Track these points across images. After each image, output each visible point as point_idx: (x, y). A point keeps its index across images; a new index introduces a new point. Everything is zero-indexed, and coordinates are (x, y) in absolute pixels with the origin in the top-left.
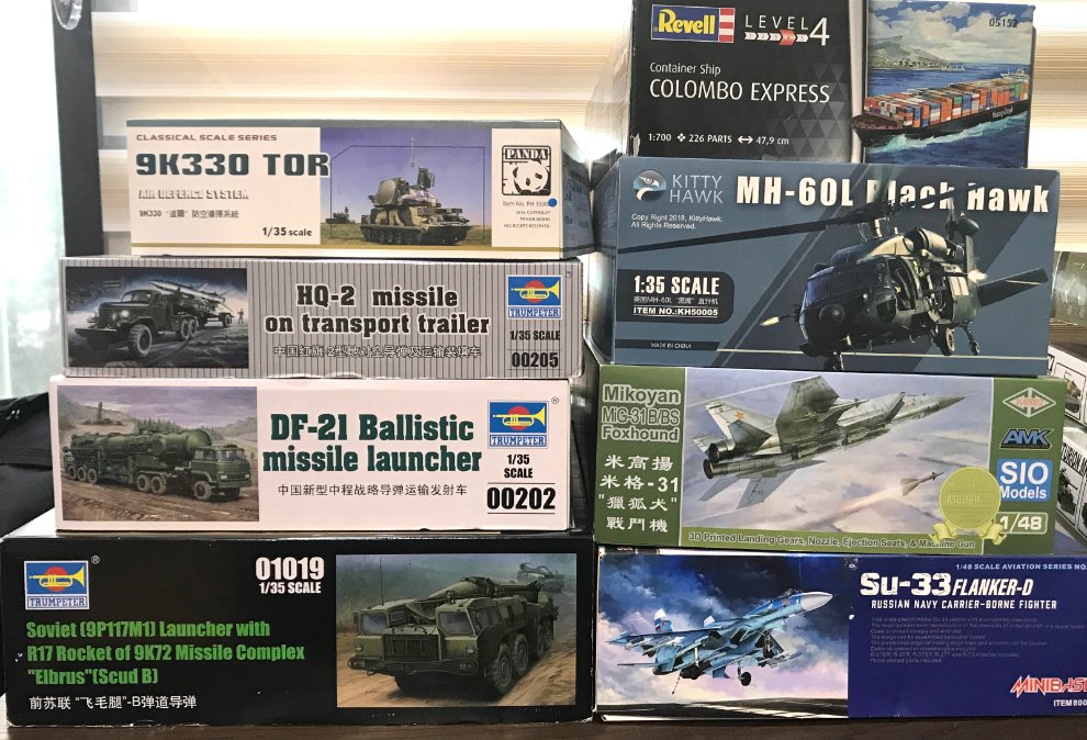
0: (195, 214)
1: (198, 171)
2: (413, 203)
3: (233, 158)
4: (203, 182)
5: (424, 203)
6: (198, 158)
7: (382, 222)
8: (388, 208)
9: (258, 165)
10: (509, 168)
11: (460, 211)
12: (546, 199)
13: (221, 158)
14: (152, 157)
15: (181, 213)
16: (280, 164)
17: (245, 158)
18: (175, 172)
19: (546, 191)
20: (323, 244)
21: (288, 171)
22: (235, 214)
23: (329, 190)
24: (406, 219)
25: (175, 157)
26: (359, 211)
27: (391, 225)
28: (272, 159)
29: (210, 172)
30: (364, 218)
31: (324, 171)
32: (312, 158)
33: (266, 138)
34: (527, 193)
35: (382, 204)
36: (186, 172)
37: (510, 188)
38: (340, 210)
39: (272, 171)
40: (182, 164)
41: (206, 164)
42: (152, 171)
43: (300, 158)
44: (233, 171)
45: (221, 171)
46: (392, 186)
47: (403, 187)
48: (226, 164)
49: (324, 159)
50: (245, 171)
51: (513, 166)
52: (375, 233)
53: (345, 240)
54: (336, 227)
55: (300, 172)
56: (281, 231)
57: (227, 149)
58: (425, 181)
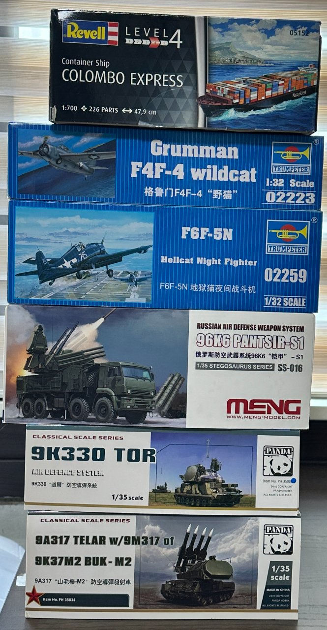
0: (68, 485)
1: (72, 458)
2: (208, 480)
3: (95, 450)
4: (75, 465)
5: (214, 480)
6: (72, 450)
7: (188, 492)
8: (192, 483)
9: (111, 455)
10: (268, 459)
11: (237, 485)
12: (290, 478)
13: (87, 450)
14: (42, 449)
15: (59, 485)
16: (125, 454)
17: (103, 451)
18: (57, 458)
19: (290, 474)
20: (151, 505)
21: (130, 459)
22: (94, 486)
23: (155, 472)
24: (203, 491)
25: (57, 449)
26: (173, 485)
27: (194, 494)
28: (120, 451)
29: (79, 459)
30: (176, 490)
31: (152, 460)
32: (145, 451)
33: (116, 438)
34: (278, 475)
35: (188, 481)
36: (64, 458)
37: (268, 471)
38: (162, 484)
39: (119, 459)
40: (62, 454)
41: (77, 454)
42: (42, 458)
43: (138, 451)
44: (95, 459)
45: (87, 458)
46: (195, 469)
47: (201, 470)
48: (90, 454)
49: (153, 452)
50: (102, 458)
51: (270, 458)
52: (182, 499)
53: (164, 503)
54: (158, 494)
55: (137, 460)
56: (123, 497)
57: (91, 445)
58: (215, 467)
